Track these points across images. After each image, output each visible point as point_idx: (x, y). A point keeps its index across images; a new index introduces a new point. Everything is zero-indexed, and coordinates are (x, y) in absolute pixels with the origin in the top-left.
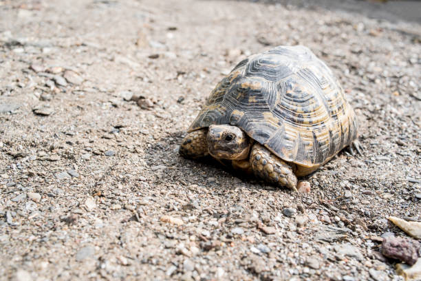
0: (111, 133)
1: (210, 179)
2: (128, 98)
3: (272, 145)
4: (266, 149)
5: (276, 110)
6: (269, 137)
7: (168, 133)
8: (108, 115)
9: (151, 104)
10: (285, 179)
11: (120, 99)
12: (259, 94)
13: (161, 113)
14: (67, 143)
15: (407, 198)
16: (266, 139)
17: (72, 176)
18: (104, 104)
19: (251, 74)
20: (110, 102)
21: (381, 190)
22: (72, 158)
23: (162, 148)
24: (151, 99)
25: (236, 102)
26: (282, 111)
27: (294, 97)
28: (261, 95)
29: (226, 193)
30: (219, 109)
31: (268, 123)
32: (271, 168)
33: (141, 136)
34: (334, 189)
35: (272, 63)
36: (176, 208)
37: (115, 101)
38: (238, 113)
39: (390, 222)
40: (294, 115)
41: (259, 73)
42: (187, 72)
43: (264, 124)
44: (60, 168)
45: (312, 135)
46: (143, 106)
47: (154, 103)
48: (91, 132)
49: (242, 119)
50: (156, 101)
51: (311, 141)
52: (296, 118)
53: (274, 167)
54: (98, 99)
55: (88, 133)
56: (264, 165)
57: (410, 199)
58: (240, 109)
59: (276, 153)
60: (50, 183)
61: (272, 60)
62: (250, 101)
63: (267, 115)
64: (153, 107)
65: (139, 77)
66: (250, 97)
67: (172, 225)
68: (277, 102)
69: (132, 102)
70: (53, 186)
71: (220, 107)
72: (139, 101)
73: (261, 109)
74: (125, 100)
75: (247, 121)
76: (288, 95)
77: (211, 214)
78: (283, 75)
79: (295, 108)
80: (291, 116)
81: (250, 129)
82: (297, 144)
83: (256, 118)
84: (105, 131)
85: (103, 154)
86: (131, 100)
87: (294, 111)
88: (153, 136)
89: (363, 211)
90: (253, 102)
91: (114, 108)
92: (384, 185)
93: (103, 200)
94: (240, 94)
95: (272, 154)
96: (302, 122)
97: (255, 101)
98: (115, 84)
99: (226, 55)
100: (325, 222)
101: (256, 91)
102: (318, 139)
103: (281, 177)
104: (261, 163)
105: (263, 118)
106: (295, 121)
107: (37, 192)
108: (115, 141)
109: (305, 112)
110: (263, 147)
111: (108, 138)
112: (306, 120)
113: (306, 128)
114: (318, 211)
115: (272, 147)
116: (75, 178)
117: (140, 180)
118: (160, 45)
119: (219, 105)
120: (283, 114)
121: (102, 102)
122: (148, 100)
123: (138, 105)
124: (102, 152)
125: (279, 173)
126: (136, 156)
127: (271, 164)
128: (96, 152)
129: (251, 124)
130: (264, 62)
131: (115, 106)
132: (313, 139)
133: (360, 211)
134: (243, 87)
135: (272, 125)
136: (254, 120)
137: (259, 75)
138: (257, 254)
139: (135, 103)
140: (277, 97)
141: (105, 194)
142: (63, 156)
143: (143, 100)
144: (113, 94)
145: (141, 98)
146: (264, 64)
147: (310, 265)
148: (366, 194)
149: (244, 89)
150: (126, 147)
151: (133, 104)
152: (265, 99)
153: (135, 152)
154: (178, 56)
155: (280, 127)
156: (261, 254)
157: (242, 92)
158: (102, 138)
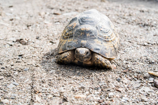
0: (19, 59)
1: (78, 72)
2: (15, 41)
3: (102, 53)
4: (100, 55)
5: (99, 38)
6: (100, 50)
7: (43, 54)
8: (11, 50)
9: (26, 42)
10: (109, 65)
11: (11, 42)
12: (90, 32)
13: (34, 45)
14: (2, 68)
15: (148, 63)
16: (99, 51)
17: (16, 85)
18: (6, 45)
19: (82, 24)
20: (8, 44)
21: (138, 62)
22: (10, 76)
23: (46, 62)
24: (26, 39)
25: (81, 37)
26: (101, 38)
27: (103, 31)
28: (91, 33)
29: (90, 77)
30: (74, 41)
31: (98, 44)
32: (103, 62)
33: (34, 58)
34: (123, 65)
35: (90, 18)
36: (77, 90)
37: (10, 43)
38: (83, 42)
39: (149, 74)
40: (105, 38)
41: (86, 23)
42: (31, 24)
43: (96, 45)
44: (7, 82)
45: (113, 46)
46: (23, 43)
47: (27, 41)
48: (9, 60)
49: (87, 44)
50: (28, 40)
51: (113, 48)
52: (106, 40)
53: (105, 61)
54: (2, 44)
55: (8, 61)
56: (101, 61)
57: (150, 63)
58: (84, 40)
59: (104, 56)
60: (8, 92)
61: (89, 17)
62: (87, 35)
63: (96, 40)
64: (28, 43)
65: (13, 30)
66: (87, 34)
67: (82, 99)
68: (98, 35)
69: (17, 42)
70: (10, 93)
71: (74, 40)
72: (20, 41)
73: (93, 38)
74: (14, 42)
75: (89, 44)
76: (101, 31)
77: (93, 89)
78: (96, 22)
79: (105, 36)
80: (105, 39)
81: (91, 48)
82: (110, 50)
83: (92, 42)
84: (16, 59)
85: (23, 70)
86: (17, 41)
87: (105, 37)
88: (39, 57)
89: (138, 72)
90: (89, 36)
91: (11, 47)
92: (138, 59)
93: (41, 94)
94: (82, 33)
95: (102, 56)
96: (109, 41)
97: (89, 35)
98: (5, 35)
99: (40, 15)
100: (130, 80)
101: (89, 31)
102: (115, 47)
103: (108, 64)
104: (100, 61)
105: (95, 42)
106: (106, 41)
107: (5, 98)
108: (23, 63)
109: (109, 37)
110: (98, 54)
111: (20, 62)
112: (110, 40)
113: (110, 43)
114: (125, 76)
115: (102, 54)
116: (18, 86)
117: (50, 80)
118: (10, 14)
119: (73, 39)
120: (101, 39)
121: (5, 45)
122: (24, 40)
123: (21, 43)
124: (22, 69)
125: (107, 63)
126: (38, 68)
127: (103, 60)
128: (19, 70)
129: (91, 46)
130: (86, 18)
131: (11, 45)
132: (113, 47)
133: (137, 72)
134: (82, 30)
135: (99, 45)
136: (92, 43)
137: (87, 24)
138: (125, 102)
139: (19, 42)
140: (98, 32)
141: (40, 91)
142: (4, 76)
143: (22, 40)
144: (7, 40)
145: (21, 39)
146: (87, 19)
147: (144, 100)
148: (134, 64)
149: (83, 31)
150: (32, 65)
151: (18, 43)
152: (93, 34)
153: (37, 66)
154: (21, 18)
155: (102, 45)
156: (126, 101)
157: (82, 32)
158: (16, 62)
